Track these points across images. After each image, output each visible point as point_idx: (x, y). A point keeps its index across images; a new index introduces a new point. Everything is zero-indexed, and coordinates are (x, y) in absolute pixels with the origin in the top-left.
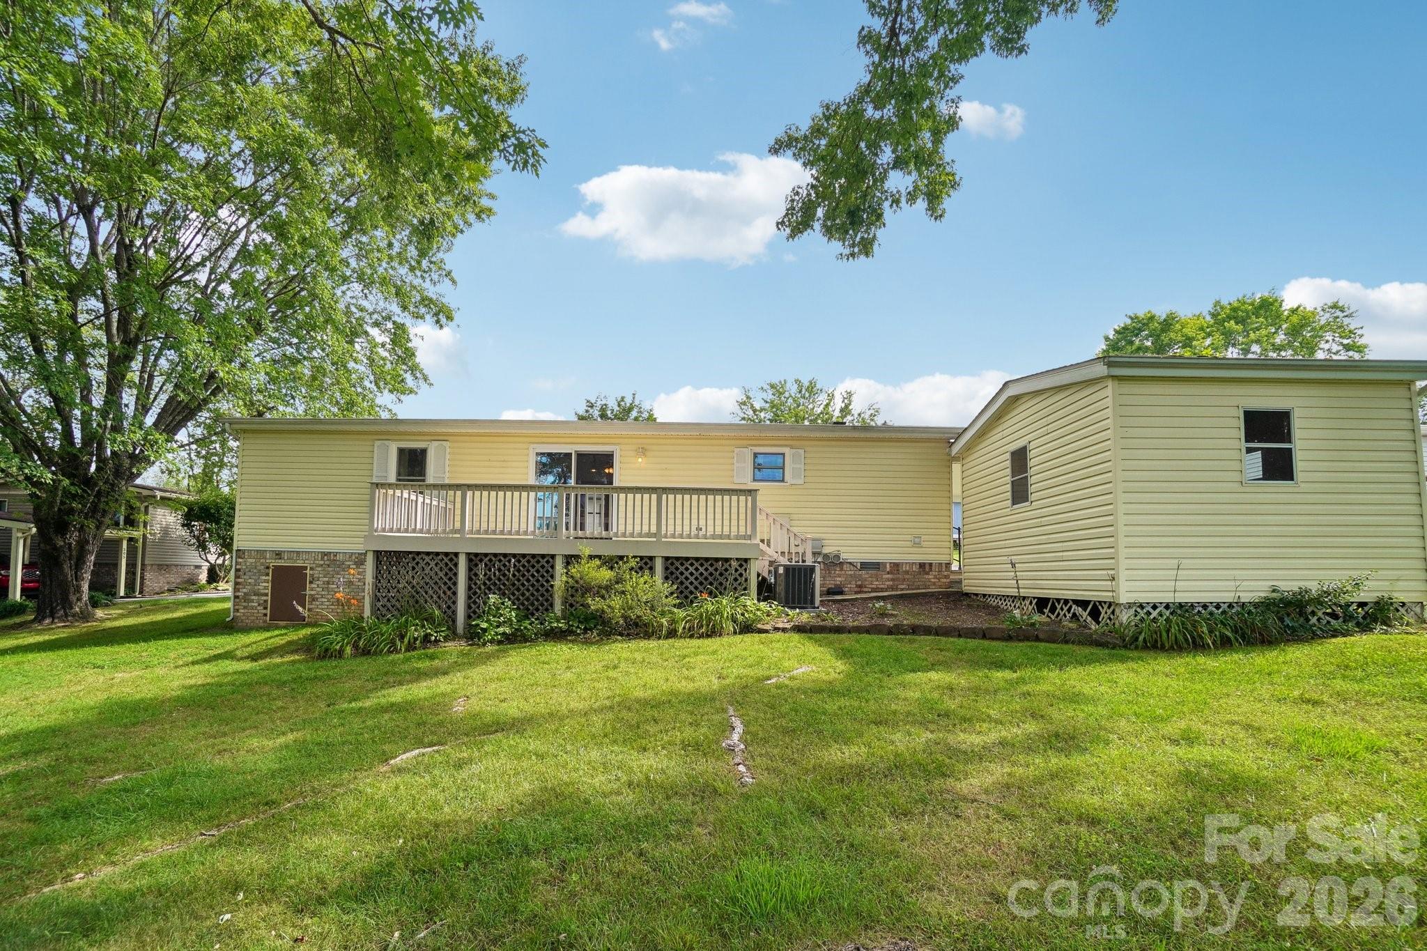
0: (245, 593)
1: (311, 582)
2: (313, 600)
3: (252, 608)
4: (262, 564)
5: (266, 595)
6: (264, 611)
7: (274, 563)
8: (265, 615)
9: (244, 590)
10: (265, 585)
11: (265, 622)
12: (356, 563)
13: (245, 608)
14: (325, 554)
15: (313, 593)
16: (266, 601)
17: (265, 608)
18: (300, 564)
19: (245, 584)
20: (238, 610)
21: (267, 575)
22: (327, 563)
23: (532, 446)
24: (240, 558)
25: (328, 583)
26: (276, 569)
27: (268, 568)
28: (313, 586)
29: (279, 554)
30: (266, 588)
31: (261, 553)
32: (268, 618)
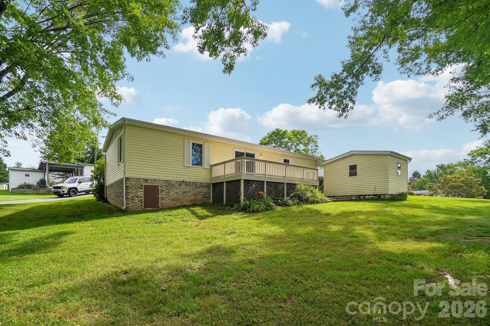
0: (132, 197)
1: (161, 192)
2: (163, 199)
3: (136, 203)
4: (139, 184)
5: (142, 197)
6: (141, 204)
7: (144, 184)
8: (142, 206)
9: (131, 195)
10: (141, 193)
11: (142, 208)
12: (179, 185)
13: (132, 203)
14: (166, 181)
15: (162, 196)
16: (142, 200)
17: (142, 203)
18: (156, 184)
19: (131, 193)
20: (128, 204)
21: (142, 189)
22: (168, 184)
23: (234, 149)
24: (128, 181)
25: (168, 192)
26: (146, 186)
27: (142, 186)
28: (162, 193)
29: (146, 180)
30: (141, 194)
31: (138, 179)
32: (143, 207)
